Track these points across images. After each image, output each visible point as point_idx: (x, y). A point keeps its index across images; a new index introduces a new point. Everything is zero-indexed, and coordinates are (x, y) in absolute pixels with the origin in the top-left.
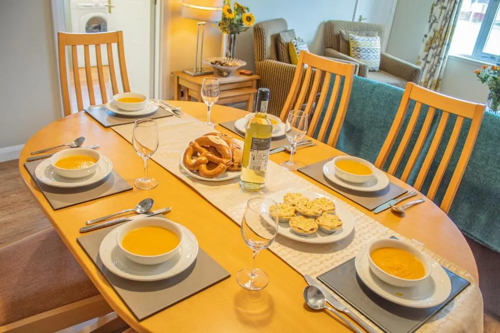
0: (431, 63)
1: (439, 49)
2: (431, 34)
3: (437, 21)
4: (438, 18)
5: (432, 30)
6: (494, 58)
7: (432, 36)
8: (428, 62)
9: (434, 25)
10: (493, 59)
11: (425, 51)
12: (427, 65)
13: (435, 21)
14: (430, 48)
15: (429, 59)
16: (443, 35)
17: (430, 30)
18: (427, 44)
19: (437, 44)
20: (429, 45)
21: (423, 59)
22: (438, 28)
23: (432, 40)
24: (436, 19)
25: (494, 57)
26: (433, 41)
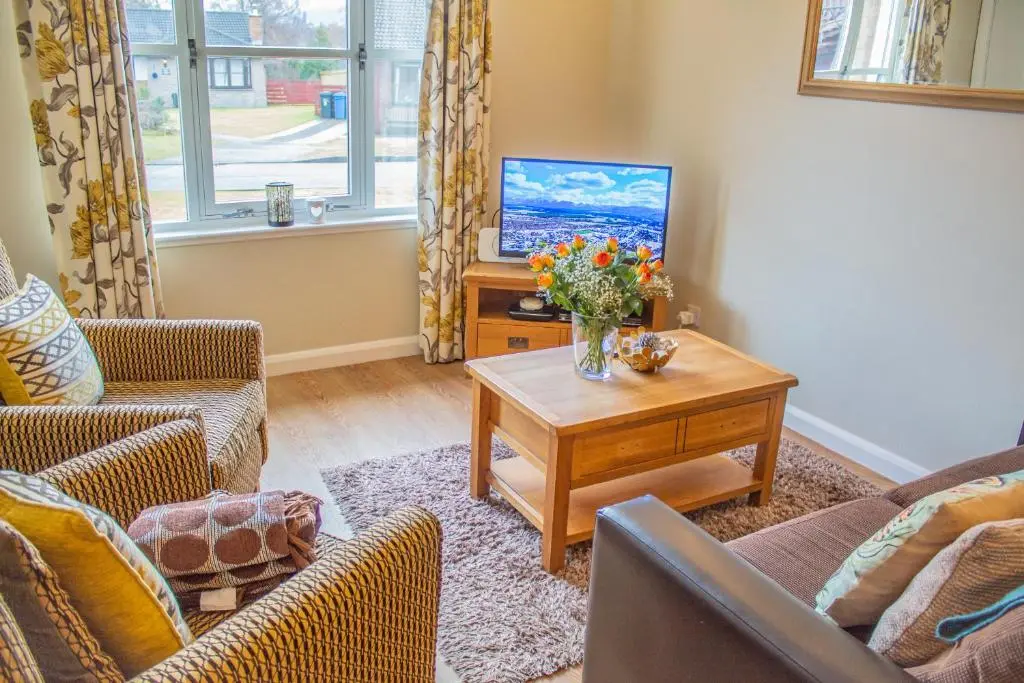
0: (119, 283)
1: (126, 235)
2: (77, 198)
3: (80, 155)
4: (77, 144)
5: (73, 184)
6: (250, 211)
7: (83, 202)
8: (108, 283)
9: (76, 169)
10: (250, 214)
11: (79, 253)
12: (108, 292)
13: (72, 156)
14: (91, 242)
15: (104, 272)
16: (120, 191)
17: (67, 187)
18: (76, 234)
19: (113, 221)
20: (86, 235)
21: (84, 281)
22: (95, 176)
23: (88, 214)
24: (72, 151)
25: (250, 207)
26: (95, 216)
